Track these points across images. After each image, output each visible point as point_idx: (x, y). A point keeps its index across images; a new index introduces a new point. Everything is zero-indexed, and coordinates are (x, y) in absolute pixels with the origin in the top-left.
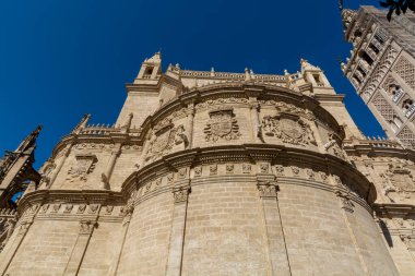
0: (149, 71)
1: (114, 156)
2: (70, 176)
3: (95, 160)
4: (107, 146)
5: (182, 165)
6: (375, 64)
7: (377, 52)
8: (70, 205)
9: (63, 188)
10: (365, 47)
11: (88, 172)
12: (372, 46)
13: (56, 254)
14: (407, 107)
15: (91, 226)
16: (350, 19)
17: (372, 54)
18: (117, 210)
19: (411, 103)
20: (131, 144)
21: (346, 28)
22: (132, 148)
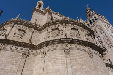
0: (40, 6)
1: (32, 32)
2: (15, 36)
3: (25, 32)
4: (29, 28)
5: (66, 42)
6: (93, 24)
7: (94, 21)
8: (17, 47)
9: (12, 39)
10: (91, 19)
11: (23, 36)
12: (93, 20)
13: (12, 64)
14: (98, 38)
15: (26, 55)
16: (88, 10)
17: (92, 22)
18: (34, 52)
19: (99, 37)
20: (37, 30)
21: (87, 12)
22: (37, 31)
